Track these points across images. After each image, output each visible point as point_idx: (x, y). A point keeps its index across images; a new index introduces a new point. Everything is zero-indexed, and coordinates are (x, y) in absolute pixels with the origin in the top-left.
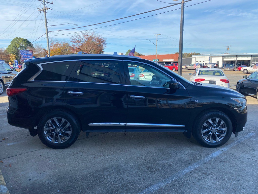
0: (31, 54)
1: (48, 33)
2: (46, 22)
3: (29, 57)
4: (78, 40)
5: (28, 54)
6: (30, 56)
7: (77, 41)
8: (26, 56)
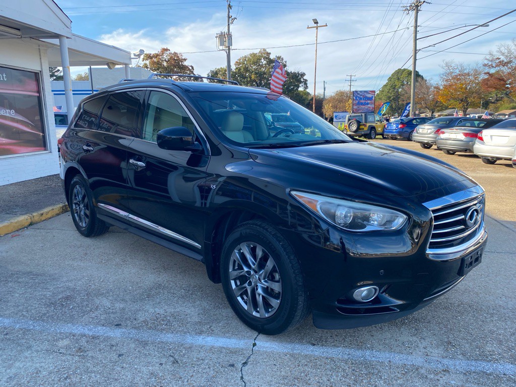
0: (372, 97)
1: (416, 53)
2: (416, 32)
3: (368, 104)
4: (503, 61)
5: (366, 97)
6: (369, 102)
7: (500, 62)
8: (362, 101)
